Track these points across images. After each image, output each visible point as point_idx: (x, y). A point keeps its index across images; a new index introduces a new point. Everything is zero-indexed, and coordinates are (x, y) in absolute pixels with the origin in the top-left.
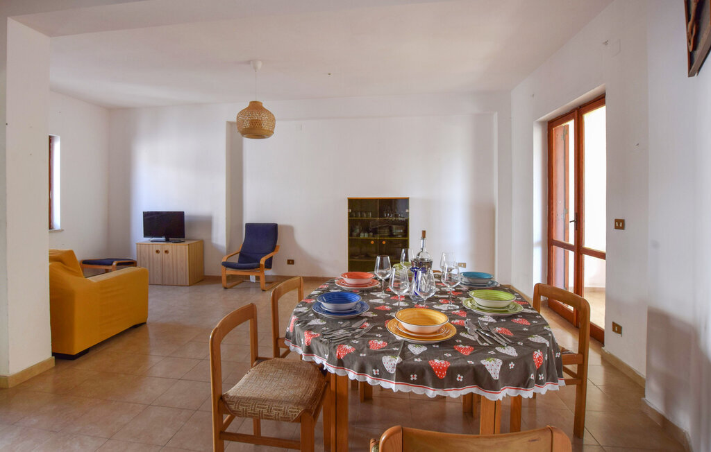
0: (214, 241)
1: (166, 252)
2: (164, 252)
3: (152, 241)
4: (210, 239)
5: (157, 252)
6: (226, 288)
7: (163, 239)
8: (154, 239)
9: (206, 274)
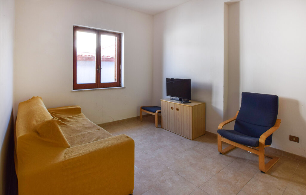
0: (214, 105)
1: (177, 109)
2: (176, 109)
3: (171, 99)
4: (211, 102)
5: (172, 108)
6: (221, 153)
7: (178, 98)
8: (172, 97)
9: (207, 130)
